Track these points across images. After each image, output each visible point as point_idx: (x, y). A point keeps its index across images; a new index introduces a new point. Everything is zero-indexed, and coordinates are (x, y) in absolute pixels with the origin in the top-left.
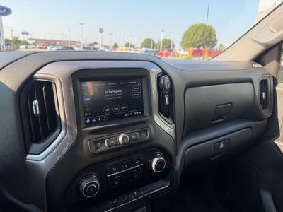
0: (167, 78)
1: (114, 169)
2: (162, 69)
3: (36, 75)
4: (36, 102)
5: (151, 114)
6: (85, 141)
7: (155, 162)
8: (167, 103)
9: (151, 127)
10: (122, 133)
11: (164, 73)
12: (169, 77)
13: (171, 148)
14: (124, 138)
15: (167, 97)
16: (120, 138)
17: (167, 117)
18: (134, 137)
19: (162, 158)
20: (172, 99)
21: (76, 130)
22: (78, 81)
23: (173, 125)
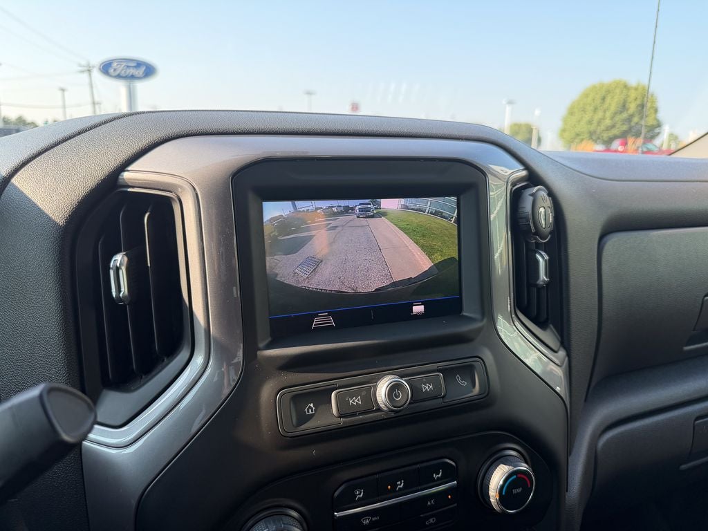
0: (543, 194)
1: (360, 494)
2: (527, 167)
3: (127, 175)
4: (119, 259)
5: (487, 312)
6: (267, 392)
7: (498, 477)
8: (543, 276)
9: (488, 356)
10: (387, 371)
11: (533, 179)
12: (551, 194)
13: (553, 434)
14: (393, 389)
15: (542, 259)
16: (382, 390)
17: (542, 325)
18: (427, 387)
19: (524, 467)
20: (558, 267)
21: (240, 353)
22: (251, 197)
23: (562, 353)
